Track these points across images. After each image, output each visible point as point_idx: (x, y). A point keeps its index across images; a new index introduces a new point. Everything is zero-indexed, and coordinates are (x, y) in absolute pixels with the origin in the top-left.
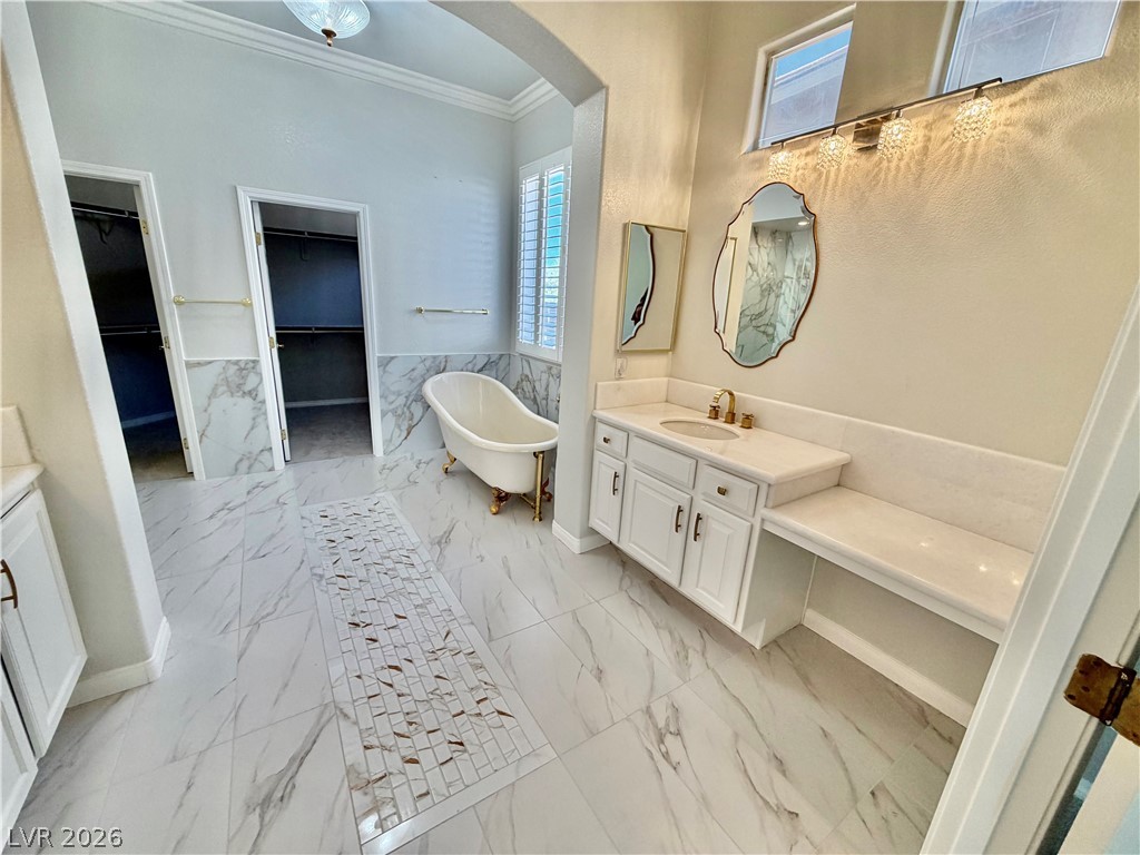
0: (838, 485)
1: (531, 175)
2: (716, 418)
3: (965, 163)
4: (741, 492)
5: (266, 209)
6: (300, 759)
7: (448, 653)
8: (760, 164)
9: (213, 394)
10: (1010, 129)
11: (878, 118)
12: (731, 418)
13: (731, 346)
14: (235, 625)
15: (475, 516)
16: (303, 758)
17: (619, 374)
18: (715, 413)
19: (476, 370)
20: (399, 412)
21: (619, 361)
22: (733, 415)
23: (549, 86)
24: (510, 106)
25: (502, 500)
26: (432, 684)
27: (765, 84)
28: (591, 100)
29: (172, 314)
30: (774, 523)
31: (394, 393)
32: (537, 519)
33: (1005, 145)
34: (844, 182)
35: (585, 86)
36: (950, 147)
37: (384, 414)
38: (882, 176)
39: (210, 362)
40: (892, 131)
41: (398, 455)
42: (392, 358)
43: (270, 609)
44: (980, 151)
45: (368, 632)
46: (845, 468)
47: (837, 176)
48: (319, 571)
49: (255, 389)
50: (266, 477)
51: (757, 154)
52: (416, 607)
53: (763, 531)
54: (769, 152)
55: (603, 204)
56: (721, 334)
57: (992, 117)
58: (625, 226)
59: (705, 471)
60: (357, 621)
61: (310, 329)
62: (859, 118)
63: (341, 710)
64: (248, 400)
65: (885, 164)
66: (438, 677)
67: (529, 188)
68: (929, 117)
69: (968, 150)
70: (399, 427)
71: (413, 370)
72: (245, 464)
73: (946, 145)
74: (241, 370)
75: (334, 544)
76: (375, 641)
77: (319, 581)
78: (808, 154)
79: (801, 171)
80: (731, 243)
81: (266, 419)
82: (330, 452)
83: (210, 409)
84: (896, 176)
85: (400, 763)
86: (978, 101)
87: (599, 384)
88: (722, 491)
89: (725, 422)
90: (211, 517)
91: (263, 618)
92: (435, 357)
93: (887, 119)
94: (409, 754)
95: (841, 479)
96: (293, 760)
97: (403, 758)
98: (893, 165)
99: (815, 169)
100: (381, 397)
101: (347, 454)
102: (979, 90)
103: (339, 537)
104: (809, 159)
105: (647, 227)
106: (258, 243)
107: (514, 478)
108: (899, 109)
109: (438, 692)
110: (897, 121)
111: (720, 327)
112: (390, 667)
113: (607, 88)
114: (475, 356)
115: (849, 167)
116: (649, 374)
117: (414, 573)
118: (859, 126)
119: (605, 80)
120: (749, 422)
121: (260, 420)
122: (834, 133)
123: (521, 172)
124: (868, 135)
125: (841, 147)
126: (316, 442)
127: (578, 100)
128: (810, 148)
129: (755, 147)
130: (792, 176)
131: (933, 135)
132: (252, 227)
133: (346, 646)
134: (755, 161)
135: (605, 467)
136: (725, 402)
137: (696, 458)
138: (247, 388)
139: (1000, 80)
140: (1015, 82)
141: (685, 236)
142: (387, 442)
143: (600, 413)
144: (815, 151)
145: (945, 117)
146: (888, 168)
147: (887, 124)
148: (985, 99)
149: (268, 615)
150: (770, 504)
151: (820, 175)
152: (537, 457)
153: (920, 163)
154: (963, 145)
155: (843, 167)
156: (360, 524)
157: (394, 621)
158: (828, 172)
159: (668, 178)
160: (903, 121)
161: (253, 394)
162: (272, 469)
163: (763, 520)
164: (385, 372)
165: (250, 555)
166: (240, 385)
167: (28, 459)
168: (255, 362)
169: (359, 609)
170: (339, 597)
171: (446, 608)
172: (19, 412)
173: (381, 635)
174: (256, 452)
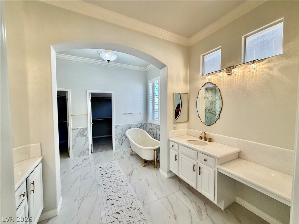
0: (239, 158)
1: (151, 82)
2: (202, 139)
3: (254, 77)
4: (210, 161)
5: (92, 94)
7: (132, 209)
8: (205, 78)
9: (77, 136)
10: (263, 69)
11: (231, 68)
12: (206, 139)
13: (203, 120)
14: (78, 199)
15: (138, 167)
17: (175, 128)
18: (201, 138)
19: (138, 127)
20: (120, 139)
21: (175, 125)
23: (152, 65)
24: (145, 68)
25: (146, 163)
26: (128, 219)
27: (203, 62)
28: (164, 68)
29: (70, 118)
30: (221, 169)
31: (118, 134)
32: (155, 168)
33: (263, 73)
34: (225, 81)
35: (163, 66)
36: (250, 73)
37: (116, 140)
38: (234, 80)
39: (77, 129)
40: (234, 71)
41: (119, 150)
42: (118, 125)
43: (86, 195)
44: (257, 74)
45: (111, 202)
46: (239, 153)
47: (223, 80)
48: (99, 183)
49: (86, 135)
50: (87, 157)
51: (203, 76)
52: (124, 194)
53: (219, 173)
54: (206, 76)
55: (168, 89)
56: (200, 117)
57: (258, 67)
58: (173, 94)
59: (200, 155)
60: (108, 198)
61: (99, 119)
62: (226, 68)
64: (85, 137)
65: (234, 77)
66: (130, 216)
67: (150, 85)
68: (243, 67)
69: (254, 74)
70: (119, 143)
71: (123, 128)
72: (82, 153)
73: (249, 73)
74: (84, 130)
75: (103, 176)
76: (113, 204)
77: (99, 186)
78: (215, 76)
79: (214, 80)
80: (200, 95)
81: (88, 142)
82: (102, 150)
83: (76, 140)
84: (238, 80)
86: (254, 64)
87: (170, 131)
88: (205, 160)
89: (204, 140)
90: (73, 168)
91: (85, 197)
92: (128, 125)
93: (233, 68)
95: (239, 156)
98: (237, 77)
99: (217, 79)
100: (115, 135)
101: (107, 150)
102: (253, 62)
103: (104, 173)
104: (216, 77)
105: (179, 93)
106: (90, 101)
107: (149, 156)
108: (235, 66)
109: (130, 221)
110: (235, 69)
111: (200, 116)
112: (117, 213)
113: (167, 66)
114: (138, 124)
115: (226, 78)
116: (182, 128)
117: (123, 184)
118: (226, 70)
119: (166, 65)
120: (210, 140)
121: (87, 142)
122: (221, 72)
123: (148, 82)
124: (229, 70)
125: (224, 74)
126: (99, 147)
127: (161, 68)
128: (216, 75)
129: (203, 75)
130: (212, 80)
131: (245, 71)
132: (89, 98)
133: (105, 206)
134: (203, 78)
135: (173, 153)
136: (203, 135)
137: (197, 151)
138: (84, 134)
139: (258, 60)
140: (262, 59)
141: (188, 95)
142: (116, 147)
143: (170, 139)
144: (217, 75)
145: (247, 67)
146: (236, 78)
147: (233, 69)
148: (255, 64)
149: (86, 196)
150: (219, 164)
151: (219, 80)
152: (155, 150)
153: (243, 77)
154: (253, 73)
155: (224, 79)
156: (109, 170)
157: (118, 199)
158: (221, 80)
159: (183, 82)
160: (237, 69)
161: (86, 136)
162: (88, 155)
163: (218, 169)
164: (116, 129)
165: (82, 178)
166: (83, 134)
167: (40, 155)
168: (87, 128)
169: (109, 195)
170: (104, 191)
171: (132, 194)
172: (41, 144)
173: (114, 203)
174: (85, 150)
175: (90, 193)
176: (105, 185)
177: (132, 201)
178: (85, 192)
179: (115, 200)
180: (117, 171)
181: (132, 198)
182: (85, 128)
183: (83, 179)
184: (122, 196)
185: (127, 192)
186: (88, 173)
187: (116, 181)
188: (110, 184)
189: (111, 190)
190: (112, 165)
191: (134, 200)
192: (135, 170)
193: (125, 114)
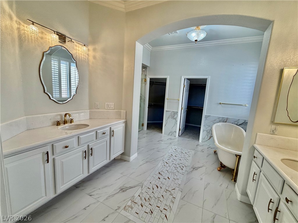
7: (169, 193)
9: (169, 118)
16: (131, 188)
17: (273, 132)
19: (238, 124)
21: (273, 127)
29: (166, 101)
43: (151, 161)
45: (160, 176)
52: (174, 178)
63: (142, 186)
72: (171, 134)
76: (159, 179)
77: (162, 161)
88: (288, 201)
91: (149, 162)
97: (141, 203)
103: (174, 155)
106: (184, 87)
109: (159, 198)
112: (157, 186)
113: (273, 22)
117: (181, 171)
121: (175, 125)
137: (283, 179)
138: (175, 117)
152: (237, 157)
156: (181, 154)
161: (175, 119)
164: (206, 119)
166: (173, 117)
169: (163, 171)
170: (162, 166)
171: (180, 184)
173: (162, 179)
174: (173, 131)
175: (153, 161)
176: (167, 163)
177: (175, 188)
178: (151, 159)
179: (164, 177)
180: (185, 159)
181: (177, 186)
182: (176, 112)
183: (157, 151)
184: (171, 179)
185: (178, 179)
186: (163, 149)
187: (178, 166)
188: (170, 165)
189: (168, 169)
190: (187, 152)
191: (177, 189)
192: (204, 168)
193: (220, 103)
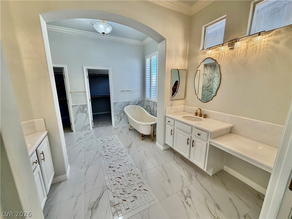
0: (230, 132)
1: (148, 58)
2: (197, 115)
3: (258, 51)
4: (204, 135)
5: (89, 70)
6: (99, 199)
7: (132, 175)
8: (205, 53)
9: (77, 113)
10: (269, 42)
11: (234, 41)
12: (201, 116)
13: (200, 97)
14: (83, 167)
15: (137, 141)
16: (100, 199)
17: (171, 105)
18: (196, 114)
19: (136, 104)
20: (118, 115)
21: (171, 102)
22: (201, 114)
23: (150, 38)
24: (143, 42)
25: (144, 137)
26: (128, 182)
27: (205, 34)
28: (162, 42)
29: (69, 95)
30: (213, 143)
31: (117, 111)
32: (152, 141)
33: (268, 46)
34: (226, 57)
35: (161, 39)
36: (253, 47)
37: (114, 116)
38: (236, 55)
39: (77, 105)
40: (238, 44)
41: (118, 125)
42: (117, 102)
43: (91, 163)
44: (261, 48)
45: (113, 169)
46: (232, 128)
47: (224, 55)
48: (101, 154)
49: (86, 111)
50: (88, 131)
51: (204, 51)
52: (124, 163)
53: (210, 145)
54: (206, 50)
55: (166, 65)
56: (197, 95)
57: (264, 40)
58: (172, 70)
59: (194, 129)
60: (110, 166)
61: (97, 96)
62: (229, 42)
63: (108, 188)
64: (85, 113)
65: (237, 52)
66: (130, 180)
67: (148, 61)
68: (247, 40)
69: (258, 48)
70: (118, 119)
71: (121, 105)
72: (84, 128)
73: (252, 47)
74: (83, 107)
75: (104, 148)
76: (115, 171)
77: (101, 156)
78: (216, 50)
79: (215, 54)
80: (198, 72)
81: (88, 118)
82: (102, 125)
83: (77, 116)
84: (240, 55)
85: (122, 201)
86: (259, 36)
87: (167, 108)
88: (199, 135)
89: (199, 116)
90: (77, 141)
91: (90, 165)
92: (126, 102)
93: (236, 41)
94: (124, 199)
95: (231, 131)
96: (98, 199)
97: (122, 200)
98: (239, 52)
99: (218, 54)
100: (114, 112)
101: (106, 126)
102: (259, 34)
103: (105, 146)
104: (217, 52)
105: (177, 70)
106: (87, 78)
107: (146, 131)
108: (239, 39)
109: (130, 184)
110: (239, 42)
111: (197, 93)
112: (119, 177)
113: (166, 39)
114: (136, 101)
115: (227, 53)
116: (179, 105)
117: (123, 155)
118: (229, 43)
119: (165, 37)
120: (205, 116)
121: (87, 118)
122: (223, 45)
123: (146, 58)
124: (232, 44)
125: (225, 48)
126: (99, 123)
127: (159, 42)
128: (217, 49)
129: (203, 49)
130: (213, 55)
131: (249, 44)
132: (86, 74)
133: (108, 172)
134: (203, 52)
135: (169, 128)
136: (199, 111)
137: (192, 126)
138: (85, 111)
139: (265, 31)
140: (269, 31)
141: (187, 71)
142: (116, 122)
143: (167, 115)
144: (218, 50)
145: (251, 40)
146: (238, 53)
147: (236, 43)
148: (261, 36)
149: (91, 164)
150: (212, 138)
151: (220, 55)
153: (246, 51)
154: (257, 47)
155: (226, 53)
156: (110, 143)
157: (119, 167)
158: (222, 54)
159: (182, 58)
160: (240, 42)
161: (86, 112)
162: (90, 130)
163: (210, 142)
164: (115, 106)
165: (86, 150)
166: (83, 110)
167: (45, 129)
168: (87, 105)
171: (131, 163)
172: (44, 119)
174: (86, 125)
175: (94, 162)
176: (107, 155)
178: (90, 161)
179: (117, 168)
180: (117, 144)
181: (132, 166)
182: (85, 105)
185: (127, 161)
188: (111, 155)
189: (112, 159)
192: (133, 143)
193: (123, 91)
